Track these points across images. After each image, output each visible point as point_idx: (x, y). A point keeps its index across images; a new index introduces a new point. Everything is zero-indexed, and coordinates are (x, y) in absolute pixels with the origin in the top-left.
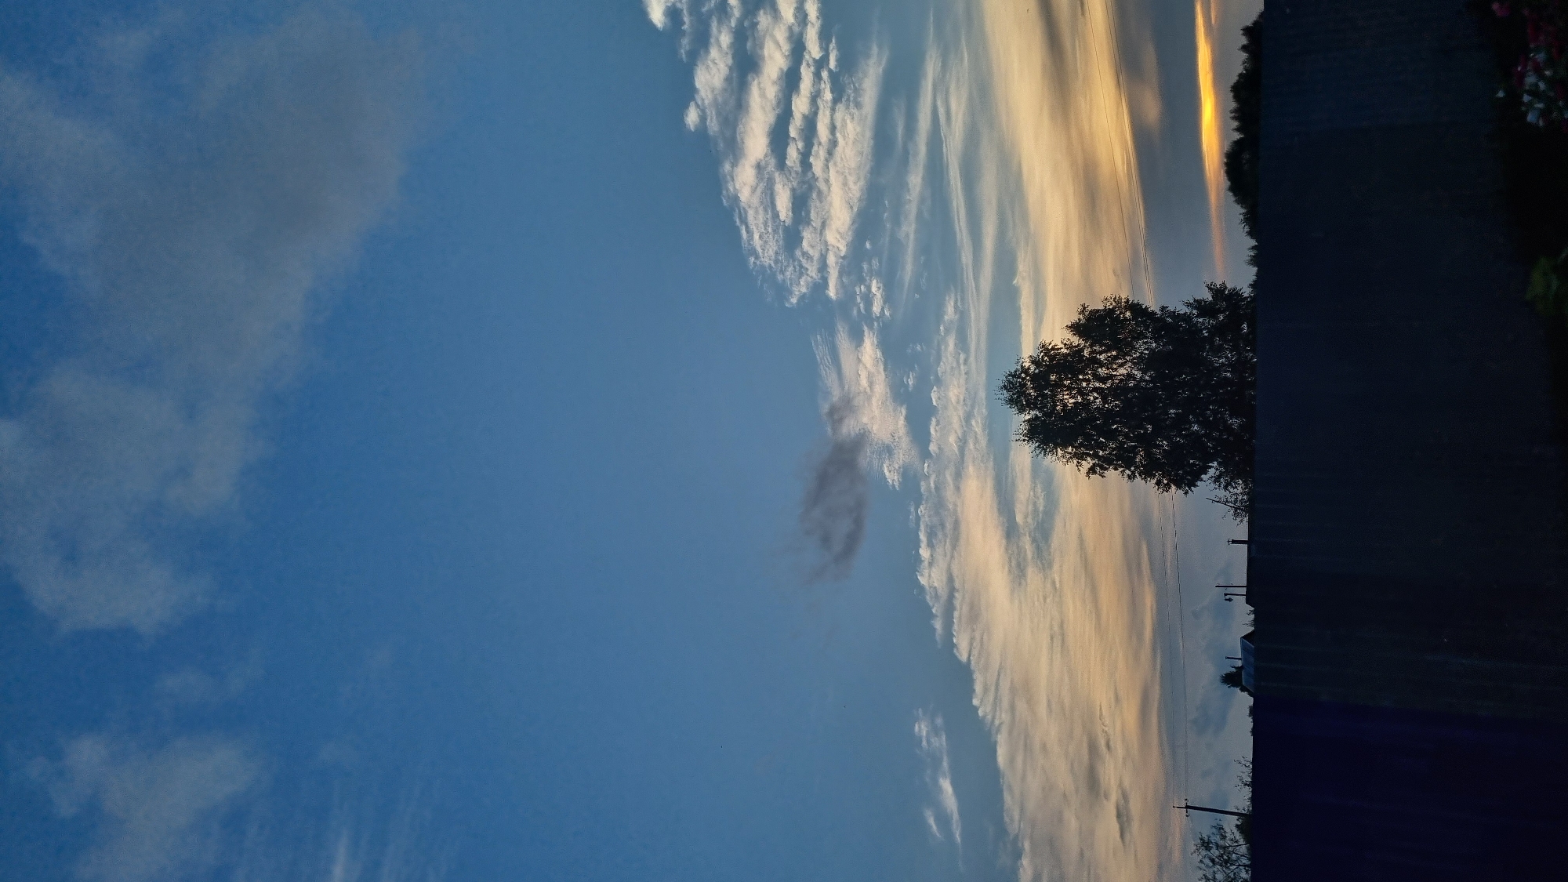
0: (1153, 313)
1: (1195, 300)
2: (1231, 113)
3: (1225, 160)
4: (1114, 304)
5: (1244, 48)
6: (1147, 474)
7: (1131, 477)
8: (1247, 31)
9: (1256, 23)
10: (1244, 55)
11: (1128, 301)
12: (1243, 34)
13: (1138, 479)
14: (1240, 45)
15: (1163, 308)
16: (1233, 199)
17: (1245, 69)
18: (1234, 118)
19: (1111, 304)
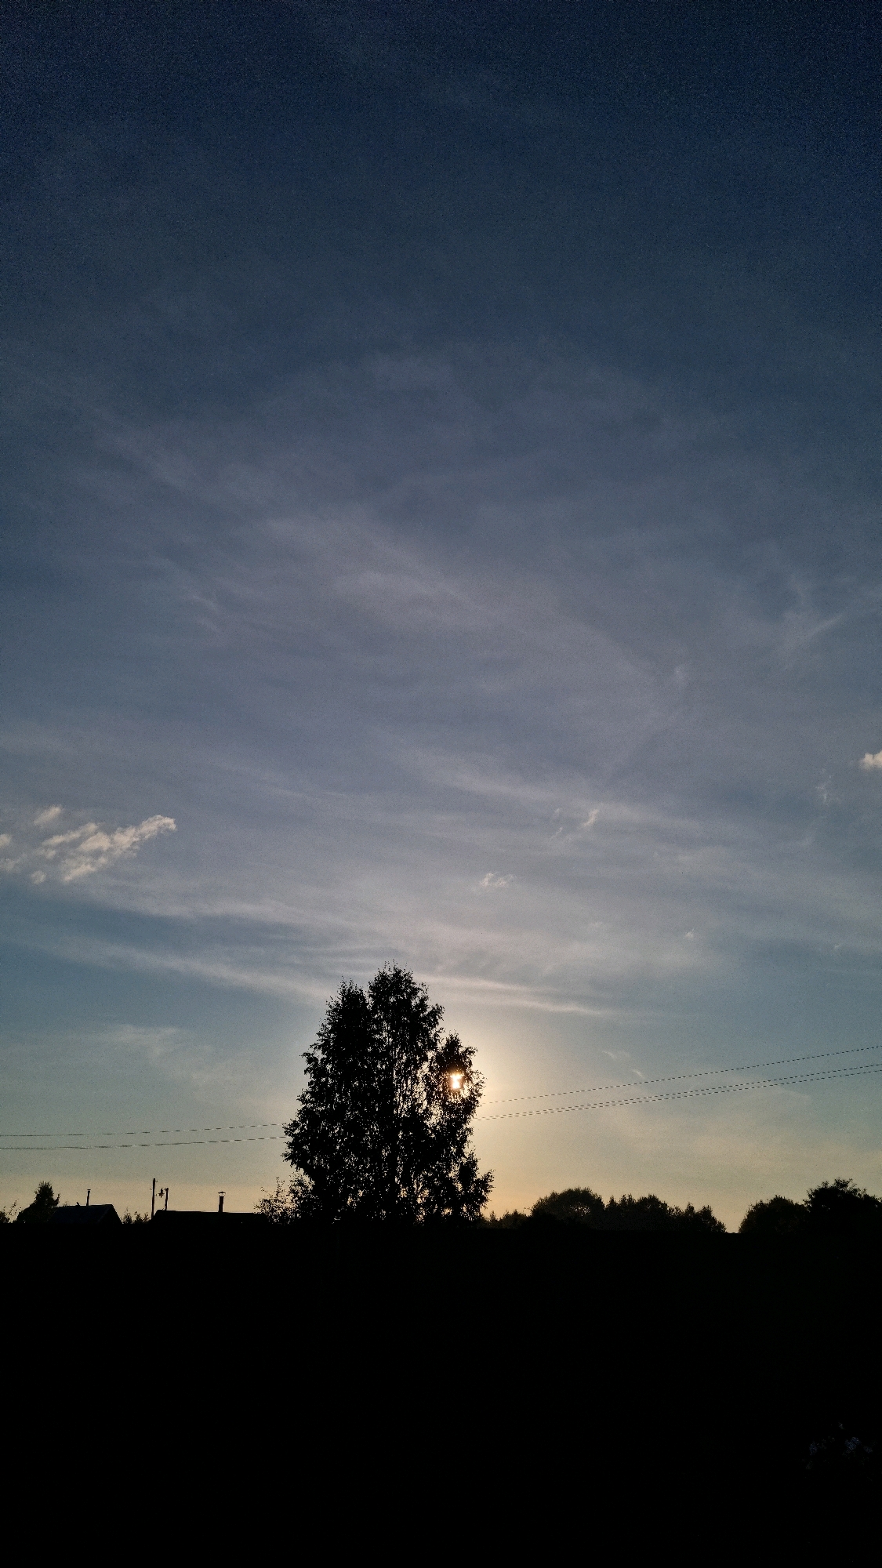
0: (466, 1121)
6: (305, 1114)
7: (303, 1099)
13: (300, 1106)
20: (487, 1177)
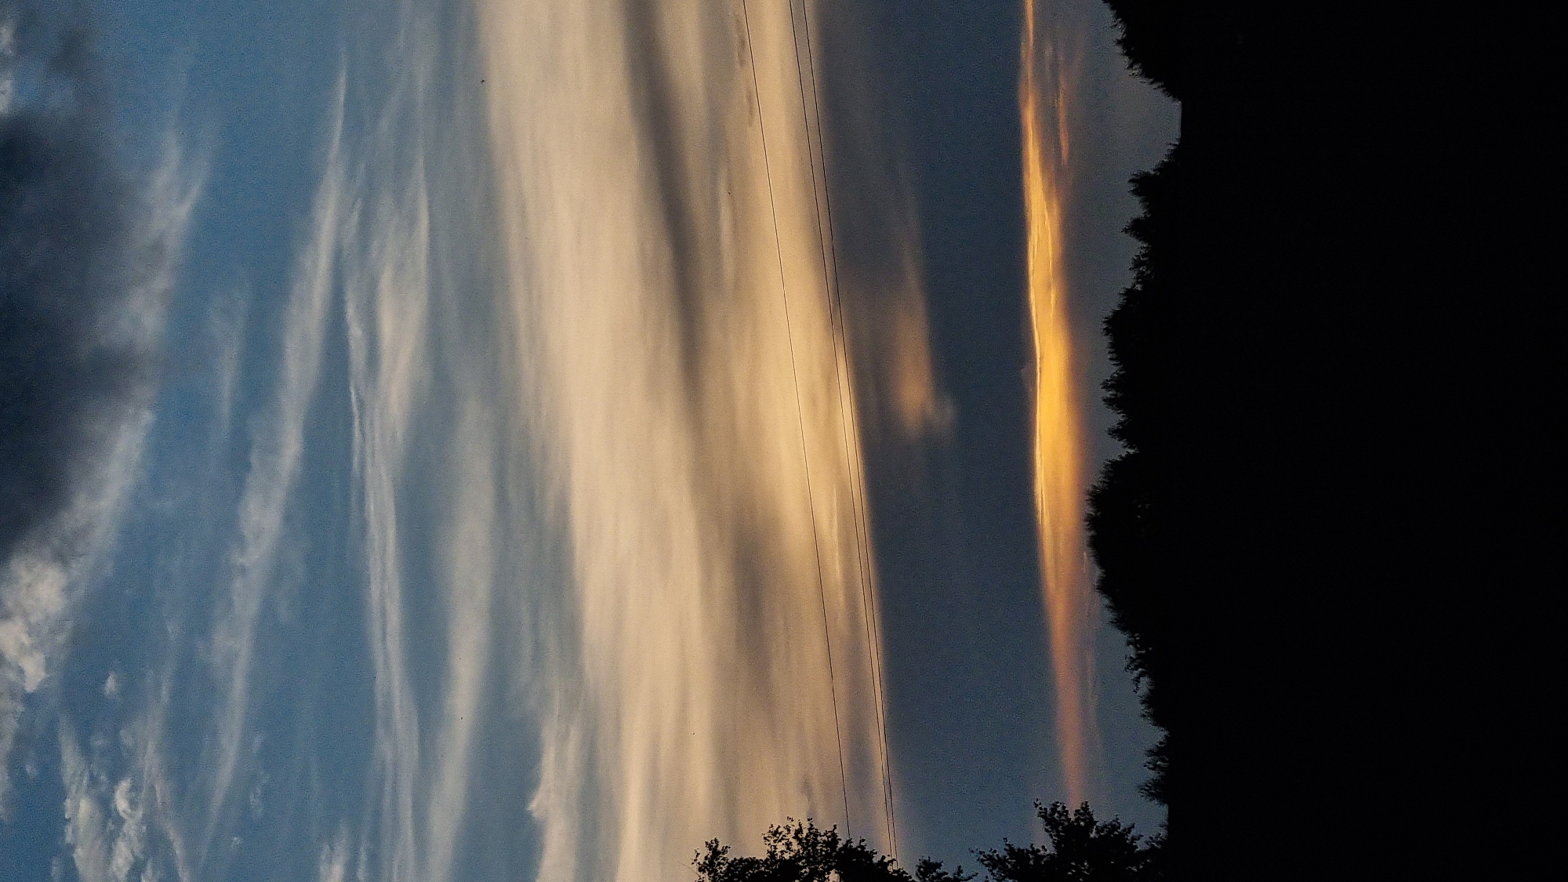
1: (1011, 850)
2: (1106, 386)
3: (1091, 510)
4: (795, 846)
5: (1137, 228)
8: (1143, 185)
9: (1164, 168)
10: (1136, 247)
11: (834, 839)
12: (1135, 192)
14: (1126, 221)
16: (1110, 615)
17: (1141, 278)
18: (1109, 402)
19: (788, 845)
20: (1053, 819)
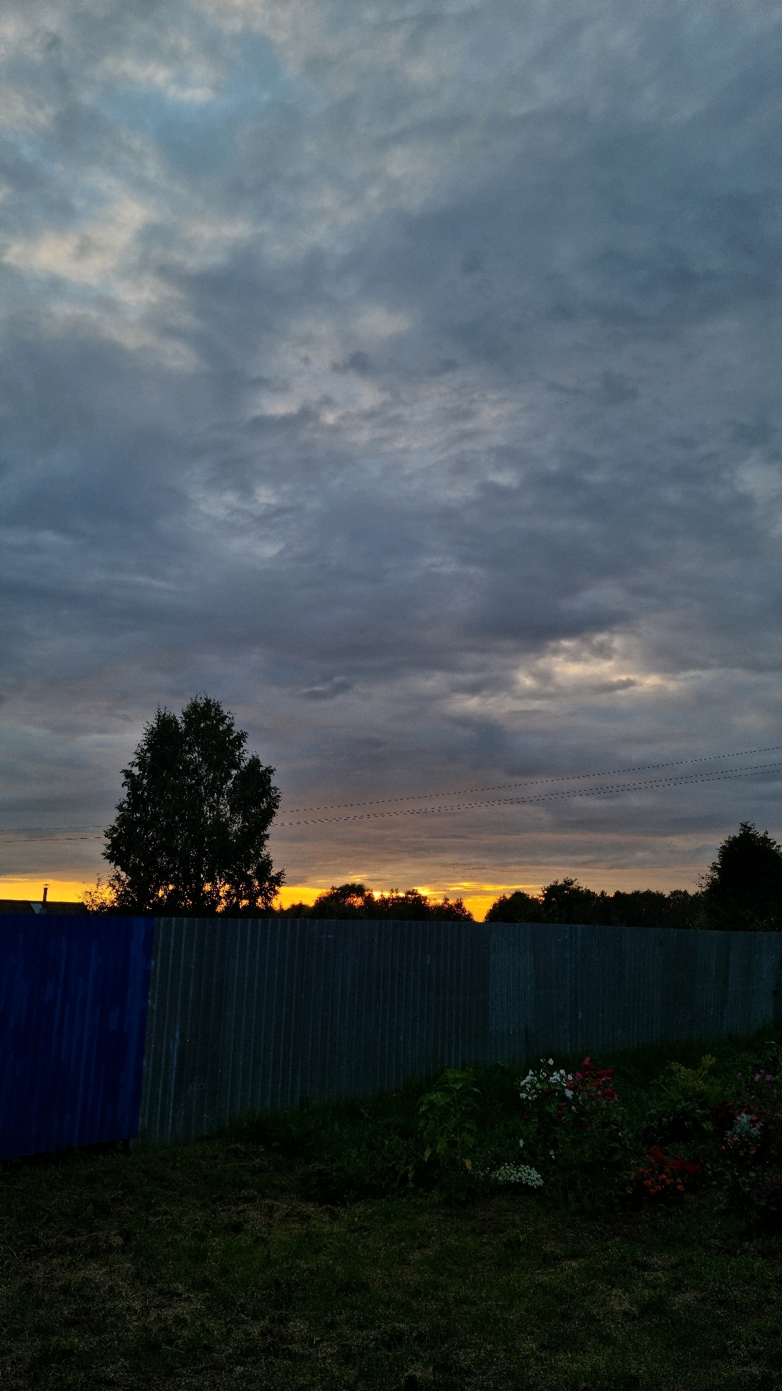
0: (265, 828)
1: (271, 862)
6: (122, 820)
7: (120, 808)
13: (117, 813)
15: (267, 836)
19: (274, 793)
20: (280, 875)
